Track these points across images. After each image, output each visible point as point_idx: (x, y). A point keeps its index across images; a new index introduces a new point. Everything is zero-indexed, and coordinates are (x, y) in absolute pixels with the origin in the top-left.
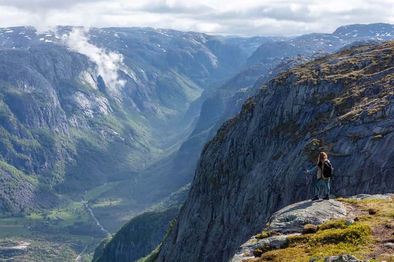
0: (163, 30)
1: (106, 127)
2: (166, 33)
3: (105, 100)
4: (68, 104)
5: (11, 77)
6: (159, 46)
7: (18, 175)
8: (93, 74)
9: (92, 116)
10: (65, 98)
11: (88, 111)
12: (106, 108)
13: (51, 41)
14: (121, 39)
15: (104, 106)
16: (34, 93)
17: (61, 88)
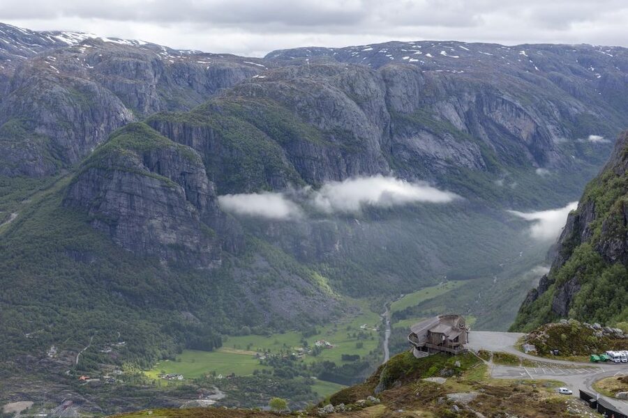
0: (605, 49)
1: (466, 189)
2: (610, 53)
3: (473, 146)
4: (403, 150)
5: (300, 104)
6: (593, 69)
7: (282, 262)
8: (458, 105)
9: (444, 172)
10: (399, 141)
11: (437, 163)
12: (473, 160)
13: (417, 60)
14: (530, 58)
15: (468, 156)
16: (335, 130)
17: (393, 126)
